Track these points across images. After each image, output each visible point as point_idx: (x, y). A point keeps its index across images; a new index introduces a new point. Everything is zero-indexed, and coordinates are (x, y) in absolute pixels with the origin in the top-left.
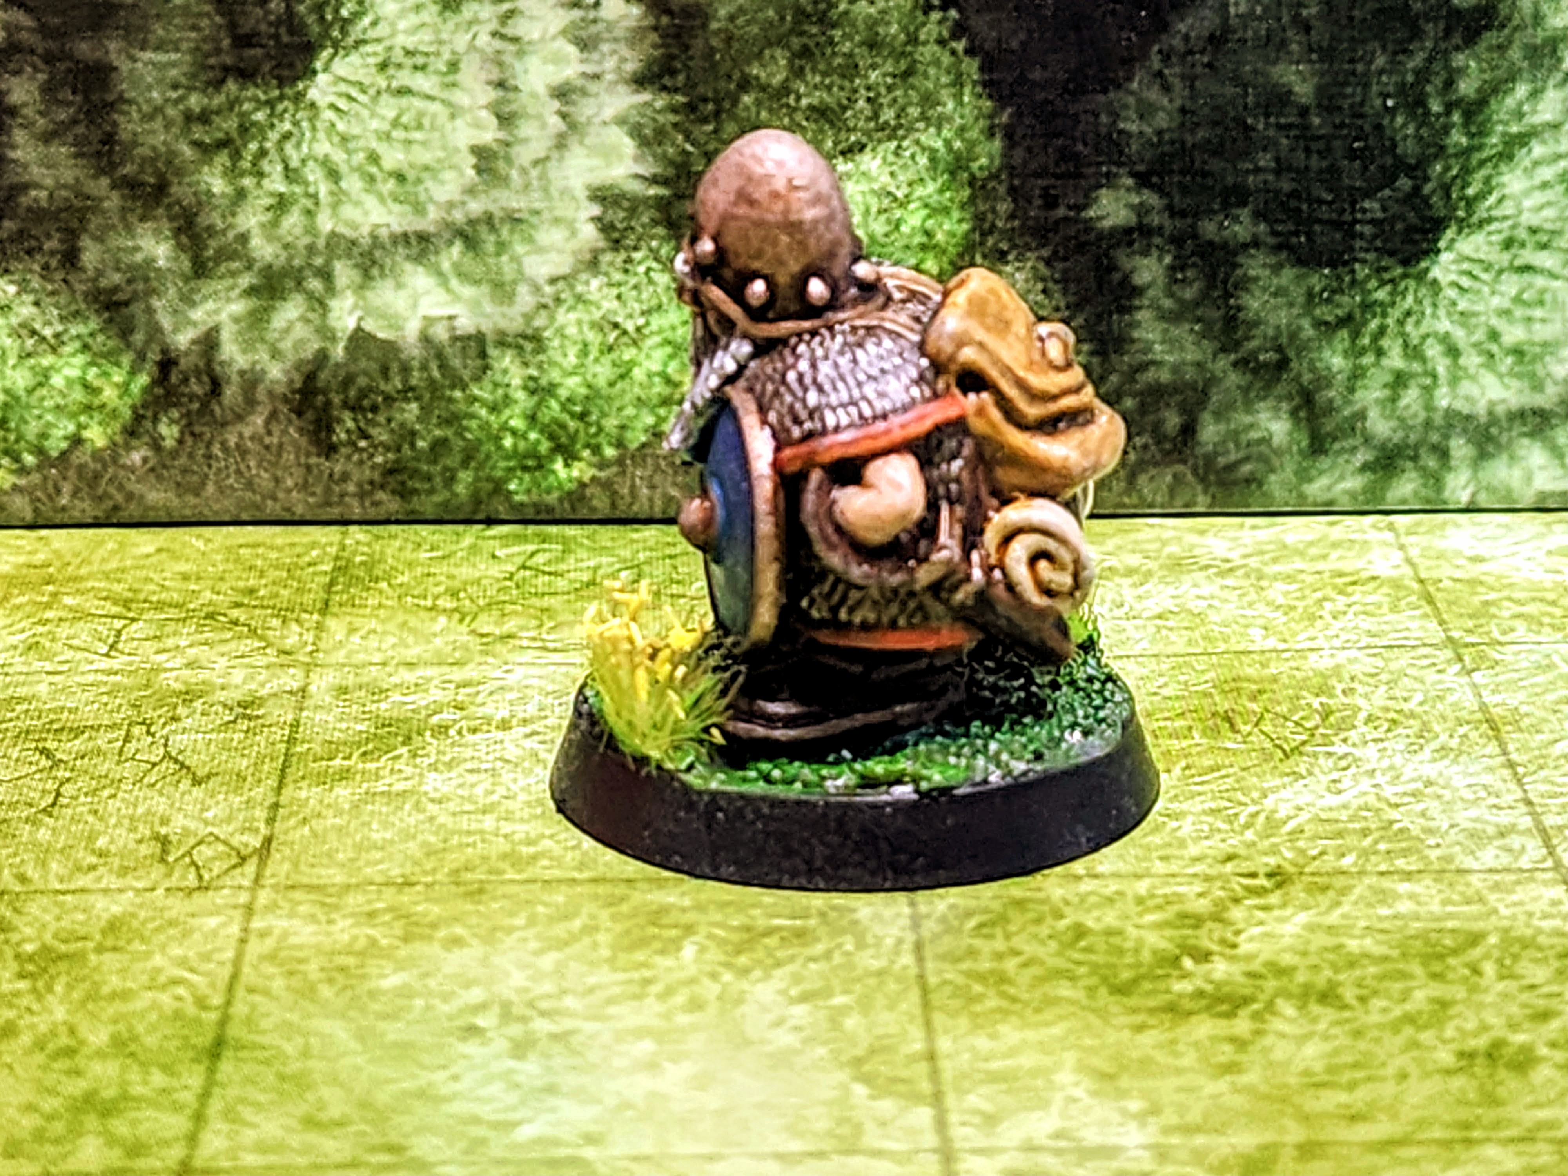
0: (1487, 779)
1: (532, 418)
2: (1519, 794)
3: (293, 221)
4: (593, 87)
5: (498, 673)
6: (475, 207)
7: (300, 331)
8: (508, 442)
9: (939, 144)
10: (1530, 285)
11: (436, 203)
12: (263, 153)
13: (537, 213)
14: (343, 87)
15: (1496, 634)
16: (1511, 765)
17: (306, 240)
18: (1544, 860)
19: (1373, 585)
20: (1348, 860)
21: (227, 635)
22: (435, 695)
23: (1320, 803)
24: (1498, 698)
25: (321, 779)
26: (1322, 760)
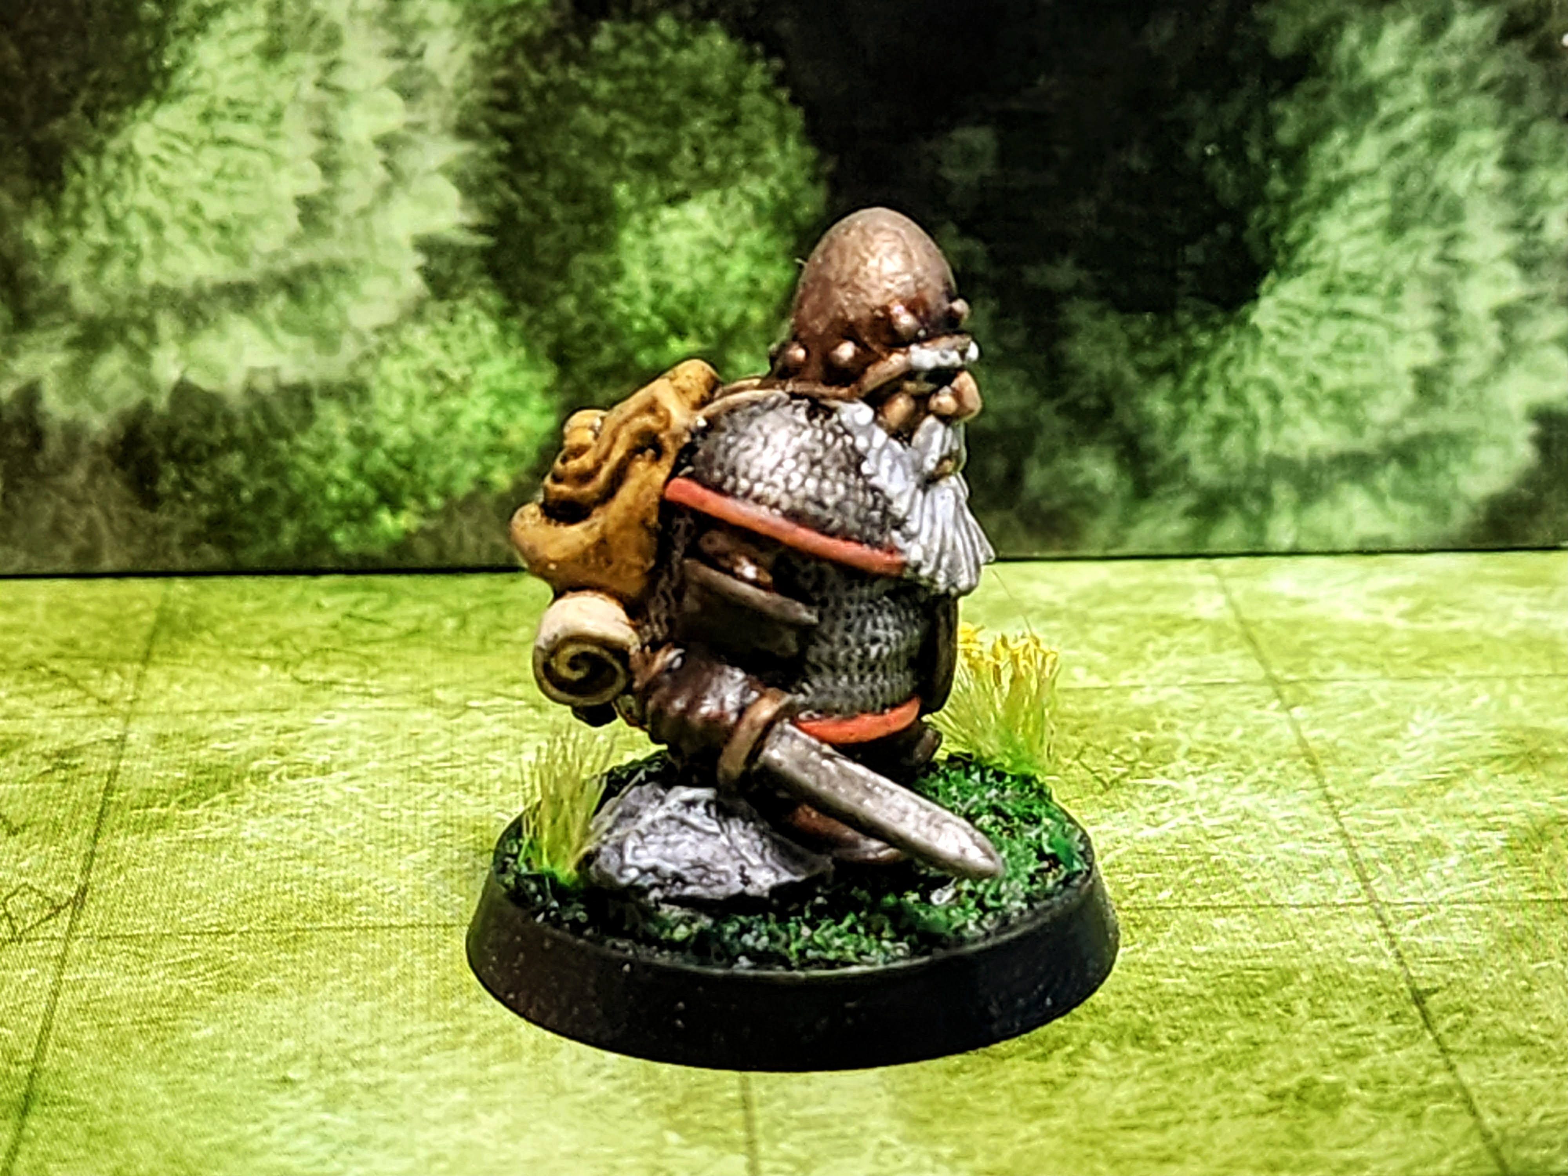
0: (1304, 811)
1: (358, 469)
2: (1335, 827)
4: (417, 137)
5: (319, 719)
7: (124, 383)
8: (334, 493)
11: (259, 253)
14: (164, 138)
15: (1316, 673)
16: (1328, 798)
18: (1359, 895)
19: (1195, 626)
20: (1164, 895)
21: (46, 685)
22: (255, 741)
23: (1138, 836)
24: (1317, 732)
25: (138, 827)
26: (1140, 793)
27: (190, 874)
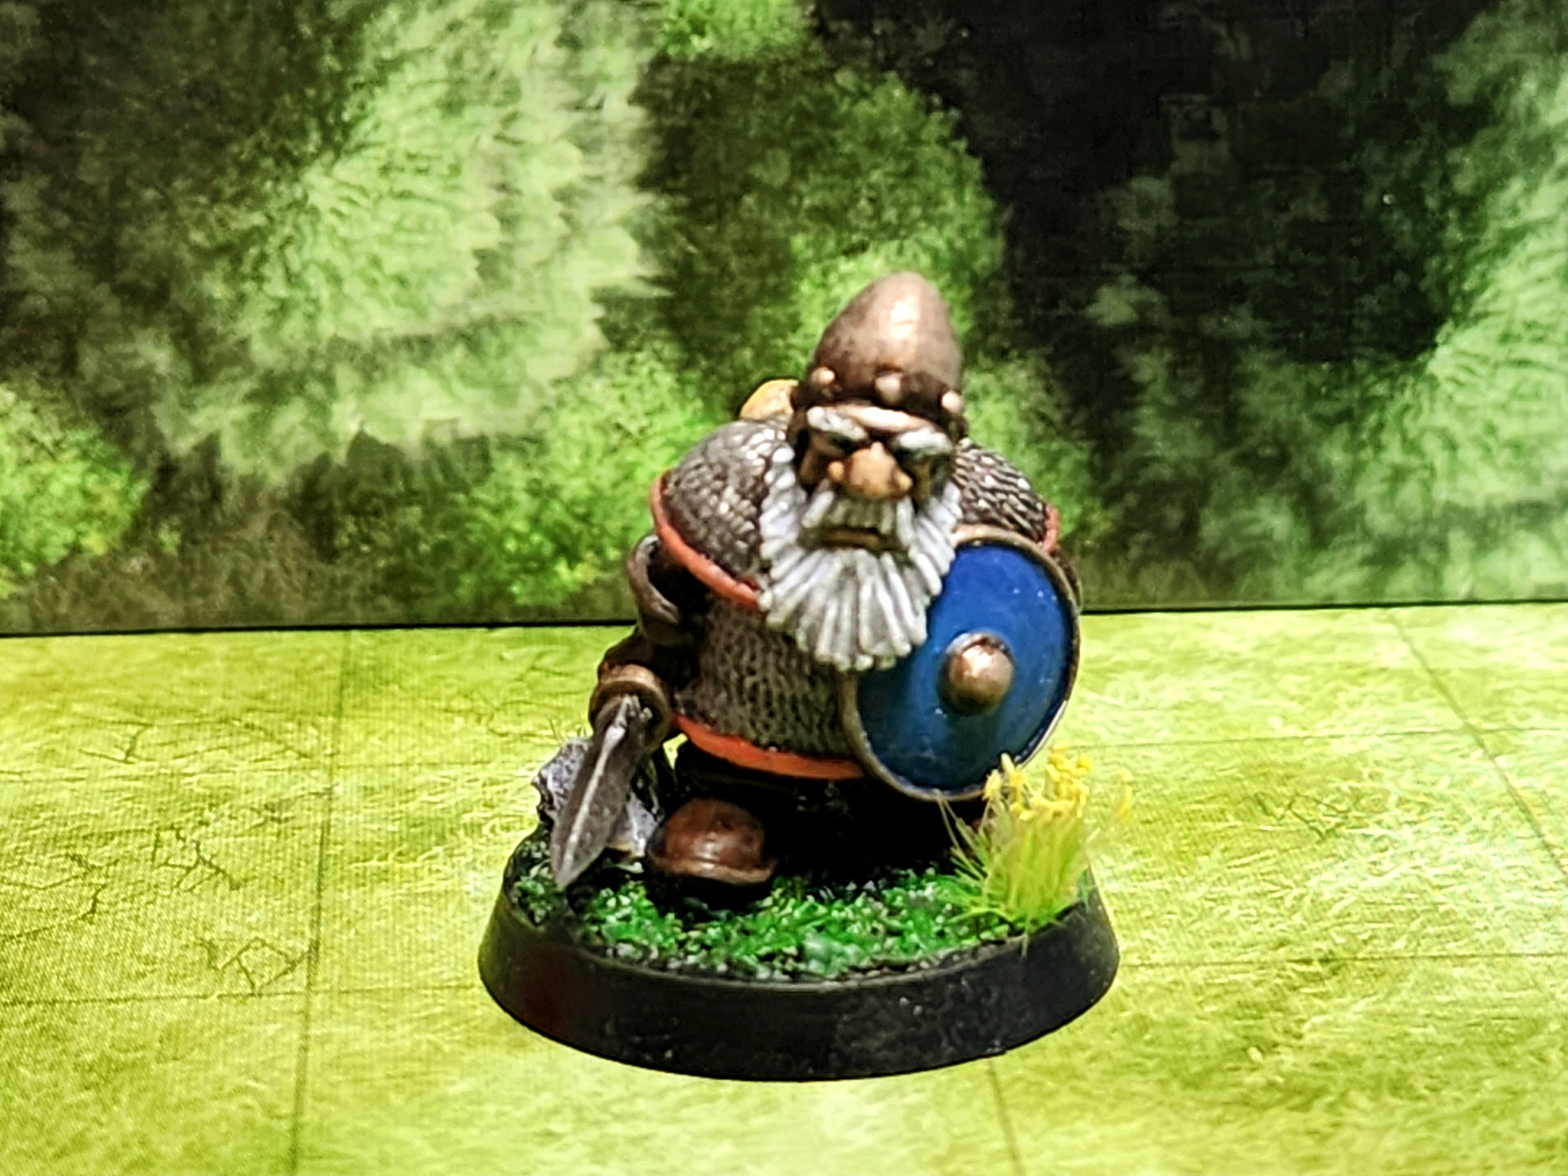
0: (1525, 861)
2: (1559, 876)
3: (294, 326)
6: (478, 310)
9: (941, 244)
10: (1525, 380)
12: (263, 258)
13: (540, 315)
15: (1513, 721)
16: (1547, 846)
17: (307, 345)
19: (1384, 676)
20: (1399, 945)
21: (244, 739)
22: (463, 793)
23: (1363, 886)
24: (1525, 781)
25: (360, 881)
26: (1359, 842)
27: (420, 928)
